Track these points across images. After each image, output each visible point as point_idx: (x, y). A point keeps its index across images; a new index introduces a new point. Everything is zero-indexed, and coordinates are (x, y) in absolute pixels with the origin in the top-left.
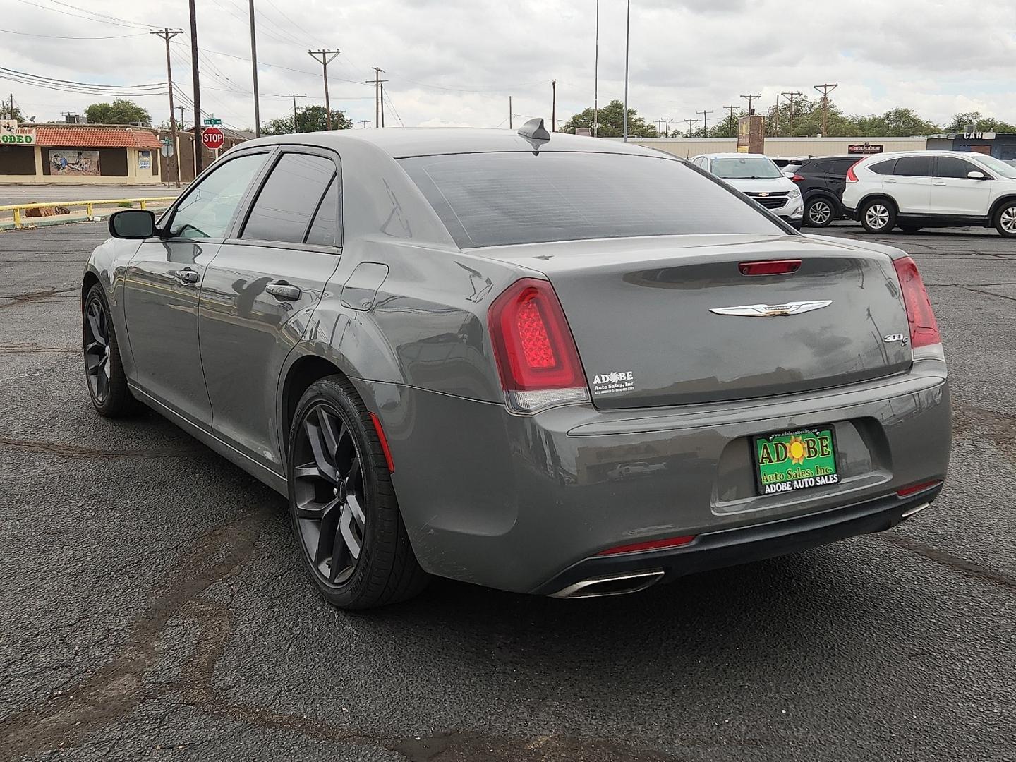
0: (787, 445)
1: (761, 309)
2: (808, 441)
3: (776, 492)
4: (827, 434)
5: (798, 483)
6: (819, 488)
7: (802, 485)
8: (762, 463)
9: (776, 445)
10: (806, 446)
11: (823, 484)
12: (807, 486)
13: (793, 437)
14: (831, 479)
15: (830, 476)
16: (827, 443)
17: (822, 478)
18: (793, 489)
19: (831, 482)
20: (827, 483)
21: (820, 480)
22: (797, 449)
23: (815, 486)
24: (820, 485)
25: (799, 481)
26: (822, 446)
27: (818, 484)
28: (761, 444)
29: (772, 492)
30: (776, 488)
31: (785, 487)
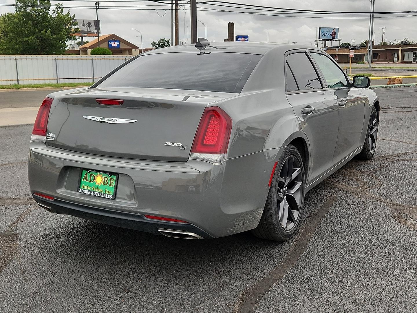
0: (95, 176)
1: (99, 119)
2: (105, 178)
3: (83, 193)
4: (114, 177)
5: (93, 193)
6: (102, 198)
7: (95, 194)
8: (83, 180)
9: (91, 175)
10: (103, 179)
11: (104, 197)
12: (97, 195)
13: (99, 174)
14: (109, 196)
15: (109, 195)
16: (113, 181)
17: (105, 194)
18: (90, 194)
19: (108, 198)
20: (106, 197)
21: (104, 195)
22: (99, 179)
23: (101, 197)
24: (103, 197)
25: (94, 192)
26: (111, 182)
27: (102, 196)
28: (85, 172)
29: (82, 192)
30: (84, 191)
31: (88, 192)
